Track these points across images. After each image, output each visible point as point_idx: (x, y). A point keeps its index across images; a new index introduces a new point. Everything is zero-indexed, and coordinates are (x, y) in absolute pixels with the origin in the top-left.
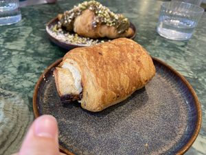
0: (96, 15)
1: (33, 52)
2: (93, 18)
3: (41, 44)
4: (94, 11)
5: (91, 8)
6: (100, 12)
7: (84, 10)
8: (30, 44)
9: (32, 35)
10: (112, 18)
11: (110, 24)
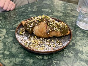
0: (48, 25)
1: (8, 53)
2: (47, 28)
3: (14, 45)
4: (47, 23)
5: (45, 22)
6: (51, 23)
7: (40, 22)
8: (6, 45)
9: (6, 36)
10: (58, 26)
11: (57, 30)
